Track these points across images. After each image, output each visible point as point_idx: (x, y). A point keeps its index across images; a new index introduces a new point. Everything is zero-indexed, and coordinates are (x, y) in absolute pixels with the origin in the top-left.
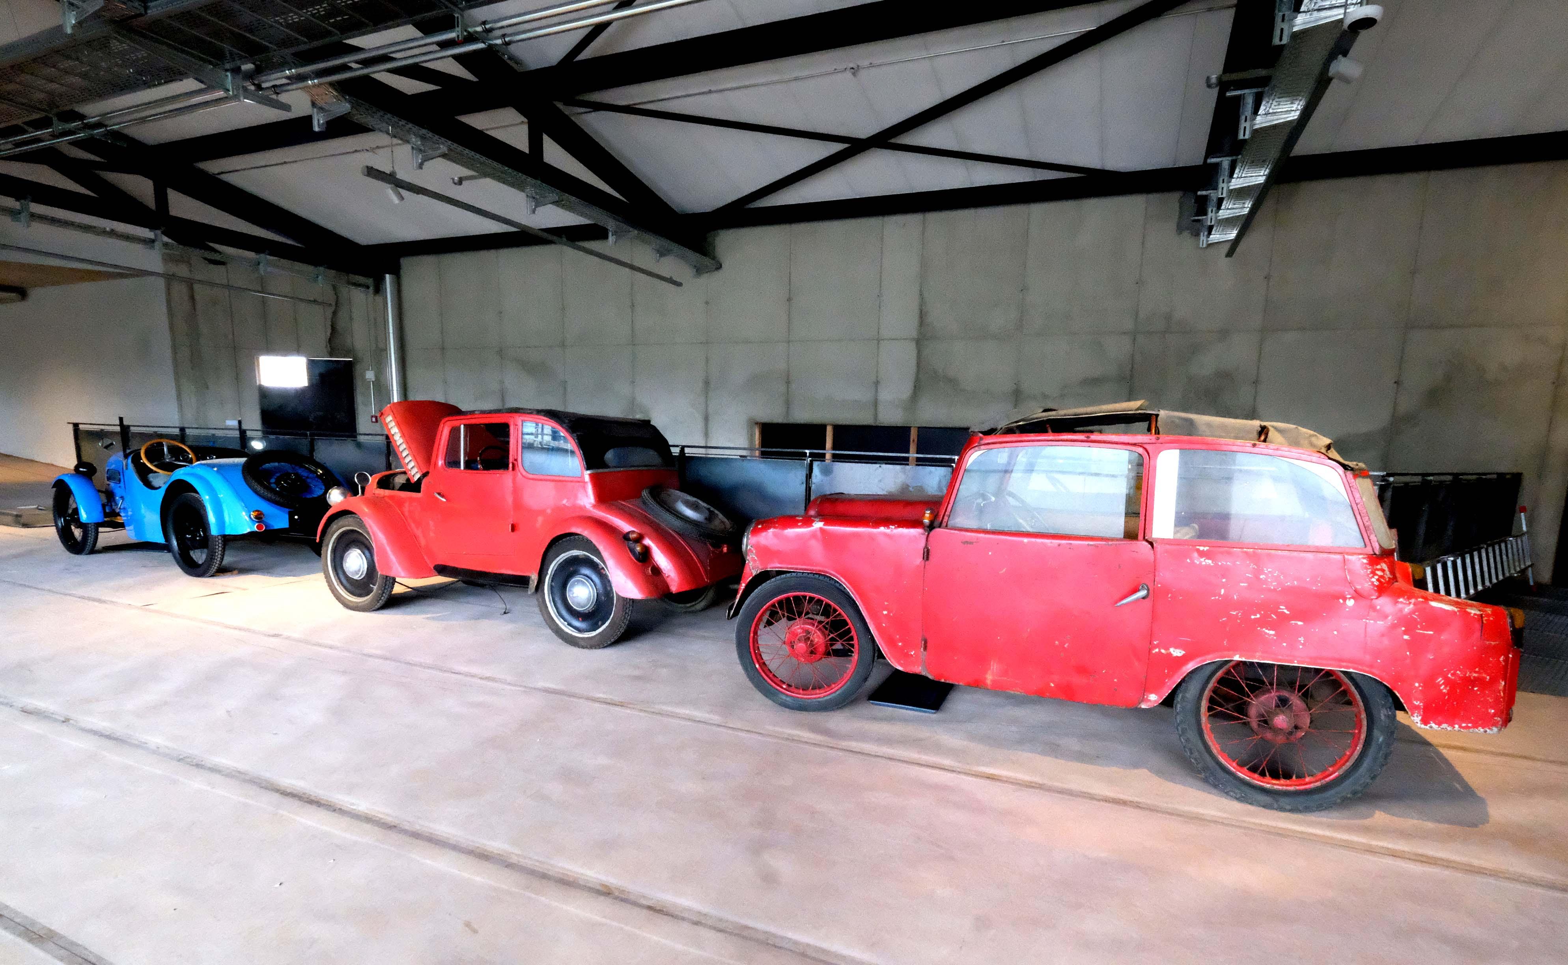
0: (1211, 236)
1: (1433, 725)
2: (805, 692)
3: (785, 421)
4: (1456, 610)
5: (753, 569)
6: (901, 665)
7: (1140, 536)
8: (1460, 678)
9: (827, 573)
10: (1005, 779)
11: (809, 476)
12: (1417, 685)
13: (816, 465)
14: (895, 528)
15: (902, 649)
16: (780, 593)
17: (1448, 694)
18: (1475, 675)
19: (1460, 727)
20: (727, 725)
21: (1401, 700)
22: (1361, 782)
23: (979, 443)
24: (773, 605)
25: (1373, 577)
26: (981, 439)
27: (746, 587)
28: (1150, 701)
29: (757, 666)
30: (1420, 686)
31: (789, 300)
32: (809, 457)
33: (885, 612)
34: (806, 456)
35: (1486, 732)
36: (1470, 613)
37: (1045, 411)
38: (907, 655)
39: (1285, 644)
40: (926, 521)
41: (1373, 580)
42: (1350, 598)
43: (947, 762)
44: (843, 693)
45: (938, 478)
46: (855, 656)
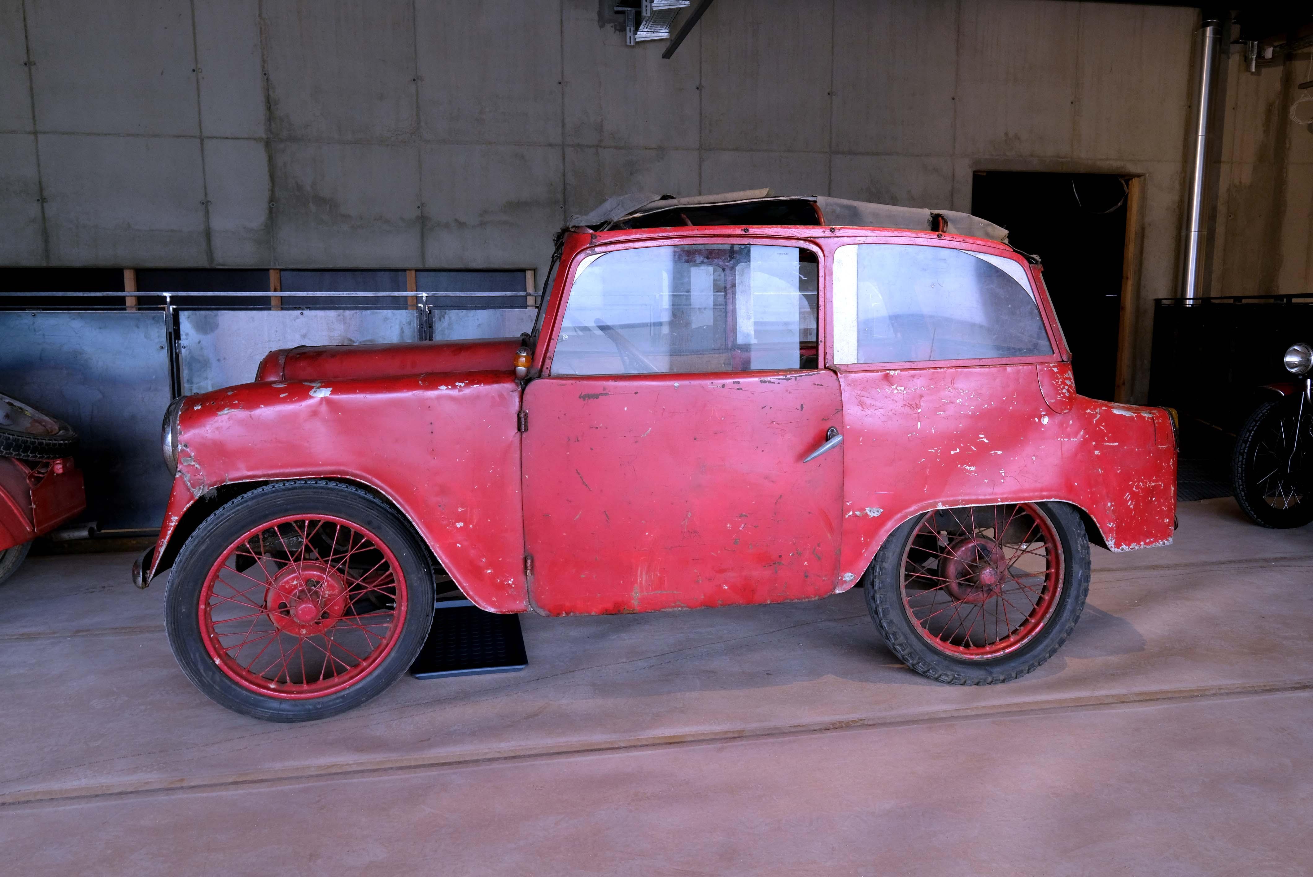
0: (639, 33)
1: (1124, 546)
2: (314, 686)
3: (44, 264)
4: (1134, 415)
5: (194, 487)
6: (492, 604)
7: (821, 364)
8: (1143, 489)
9: (347, 474)
10: (691, 739)
11: (174, 335)
12: (1109, 504)
13: (184, 316)
14: (466, 385)
15: (493, 577)
16: (255, 523)
17: (1134, 510)
18: (1153, 484)
19: (1145, 544)
20: (185, 784)
21: (1098, 525)
22: (1067, 627)
23: (591, 243)
24: (241, 547)
25: (1064, 388)
26: (593, 237)
27: (181, 522)
28: (845, 582)
29: (218, 661)
30: (1112, 505)
31: (28, 64)
32: (171, 303)
33: (459, 525)
34: (165, 303)
35: (1164, 543)
36: (1145, 417)
37: (664, 198)
38: (502, 587)
39: (986, 481)
40: (521, 369)
41: (1065, 391)
42: (1045, 415)
43: (599, 738)
44: (385, 670)
45: (397, 327)
46: (402, 607)
